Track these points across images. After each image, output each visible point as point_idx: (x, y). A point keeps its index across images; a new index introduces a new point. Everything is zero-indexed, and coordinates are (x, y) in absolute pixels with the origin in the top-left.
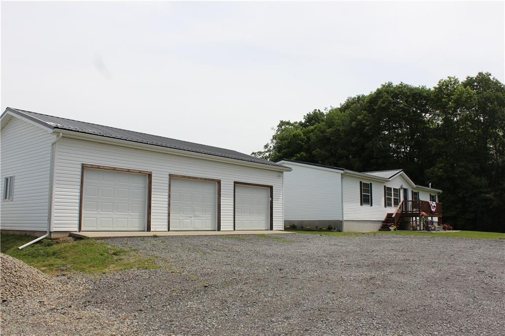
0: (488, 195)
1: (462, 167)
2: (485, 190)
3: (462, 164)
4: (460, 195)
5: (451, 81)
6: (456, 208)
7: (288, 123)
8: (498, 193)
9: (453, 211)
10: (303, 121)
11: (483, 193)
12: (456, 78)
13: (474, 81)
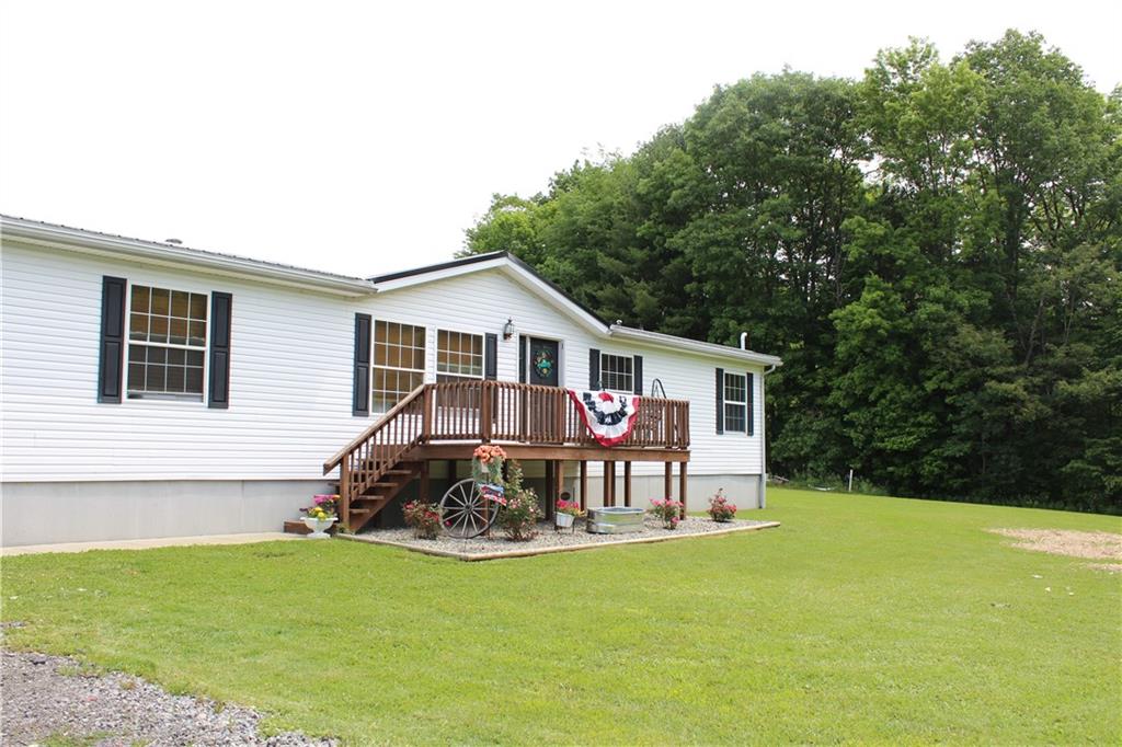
0: (1005, 386)
1: (937, 300)
2: (1000, 370)
3: (935, 291)
4: (930, 386)
5: (915, 51)
6: (920, 425)
7: (514, 201)
8: (1037, 380)
9: (910, 434)
10: (546, 193)
11: (993, 377)
12: (929, 42)
13: (991, 54)
